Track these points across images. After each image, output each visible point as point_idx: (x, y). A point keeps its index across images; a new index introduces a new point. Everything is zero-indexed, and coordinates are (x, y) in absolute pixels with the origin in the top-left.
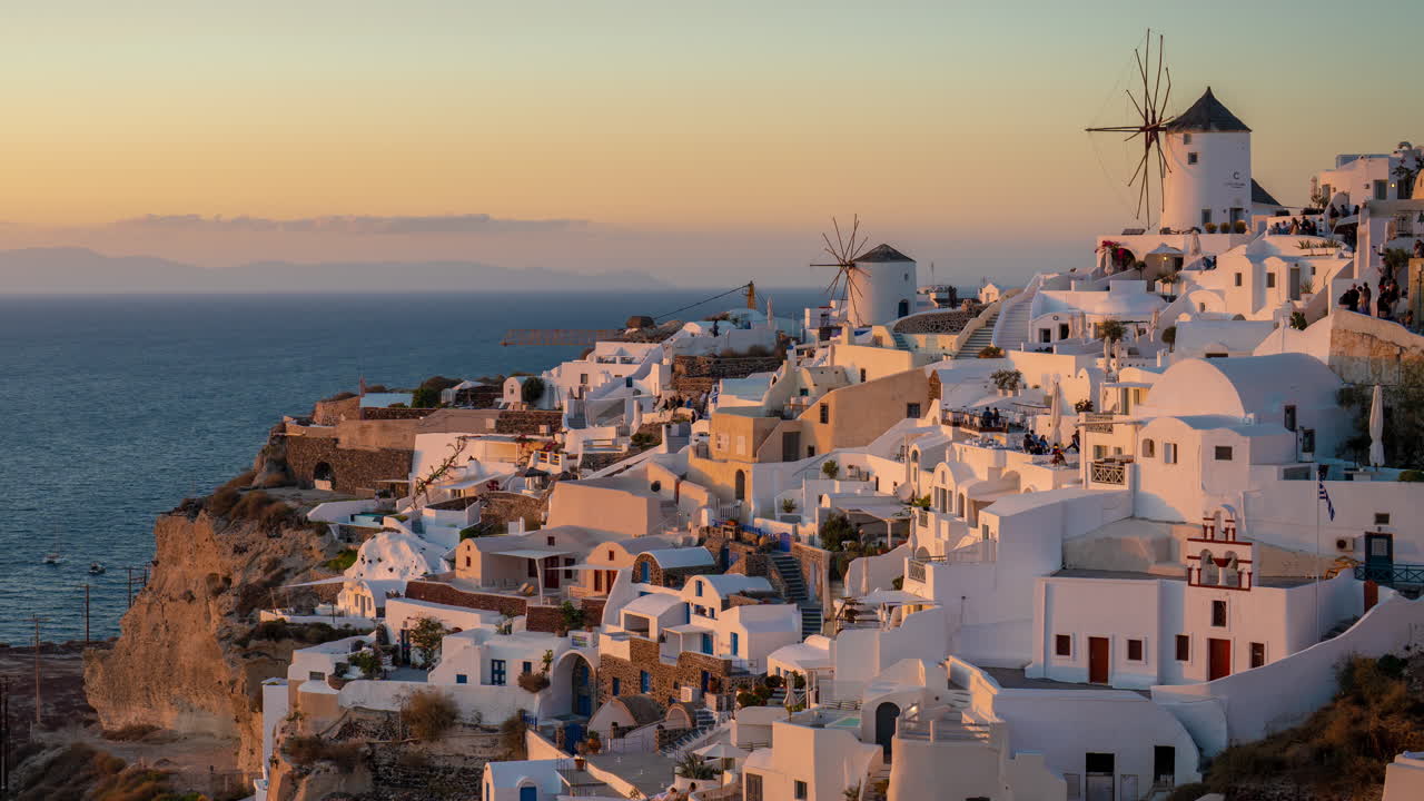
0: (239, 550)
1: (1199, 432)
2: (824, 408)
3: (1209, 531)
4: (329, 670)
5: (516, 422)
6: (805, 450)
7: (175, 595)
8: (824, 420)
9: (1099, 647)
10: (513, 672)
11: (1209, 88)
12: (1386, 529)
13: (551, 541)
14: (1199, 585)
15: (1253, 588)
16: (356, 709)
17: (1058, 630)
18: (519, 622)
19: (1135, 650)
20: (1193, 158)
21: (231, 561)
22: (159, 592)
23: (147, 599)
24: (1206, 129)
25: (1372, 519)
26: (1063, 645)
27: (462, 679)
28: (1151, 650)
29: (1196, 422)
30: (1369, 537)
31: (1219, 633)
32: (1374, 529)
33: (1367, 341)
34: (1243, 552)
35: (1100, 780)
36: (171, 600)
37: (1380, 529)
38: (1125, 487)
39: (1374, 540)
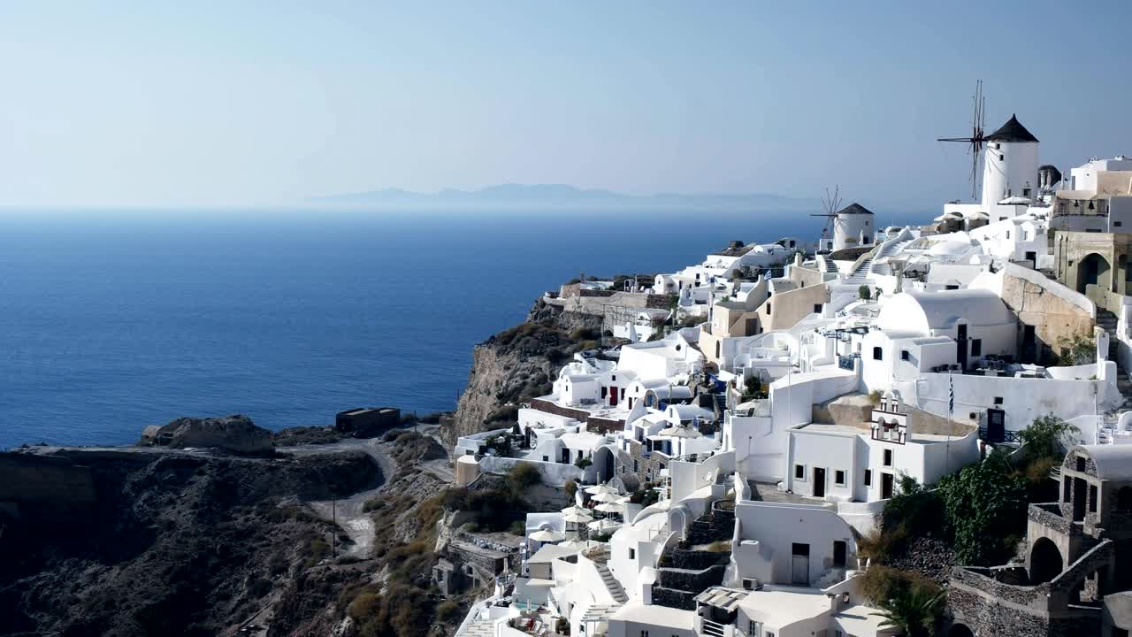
0: (507, 368)
1: (892, 341)
2: (769, 306)
3: (895, 408)
4: (476, 450)
5: (656, 300)
6: (759, 330)
7: (482, 390)
8: (769, 312)
9: (820, 475)
10: (574, 457)
11: (1014, 115)
12: (1002, 407)
13: (614, 378)
14: (877, 439)
15: (906, 443)
16: (487, 473)
17: (797, 462)
18: (584, 425)
19: (840, 477)
20: (1002, 158)
21: (502, 374)
22: (475, 388)
23: (469, 392)
24: (1009, 141)
25: (993, 401)
26: (800, 471)
27: (546, 458)
28: (849, 478)
29: (893, 336)
30: (990, 412)
31: (888, 470)
32: (992, 406)
33: (1023, 284)
34: (902, 420)
35: (801, 559)
36: (481, 393)
37: (997, 407)
38: (854, 373)
39: (995, 414)
